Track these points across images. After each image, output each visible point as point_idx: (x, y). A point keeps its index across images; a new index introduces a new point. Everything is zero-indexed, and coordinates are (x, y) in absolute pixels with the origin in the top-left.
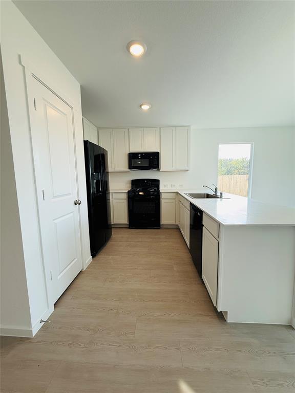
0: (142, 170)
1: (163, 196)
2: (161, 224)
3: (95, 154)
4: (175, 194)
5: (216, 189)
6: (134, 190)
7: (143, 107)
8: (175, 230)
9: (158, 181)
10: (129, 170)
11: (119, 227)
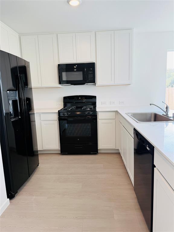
0: (75, 84)
1: (100, 116)
2: (98, 149)
3: (11, 67)
4: (114, 113)
5: (167, 108)
6: (66, 109)
7: (71, 3)
8: (115, 156)
9: (95, 97)
10: (60, 86)
11: (48, 153)
